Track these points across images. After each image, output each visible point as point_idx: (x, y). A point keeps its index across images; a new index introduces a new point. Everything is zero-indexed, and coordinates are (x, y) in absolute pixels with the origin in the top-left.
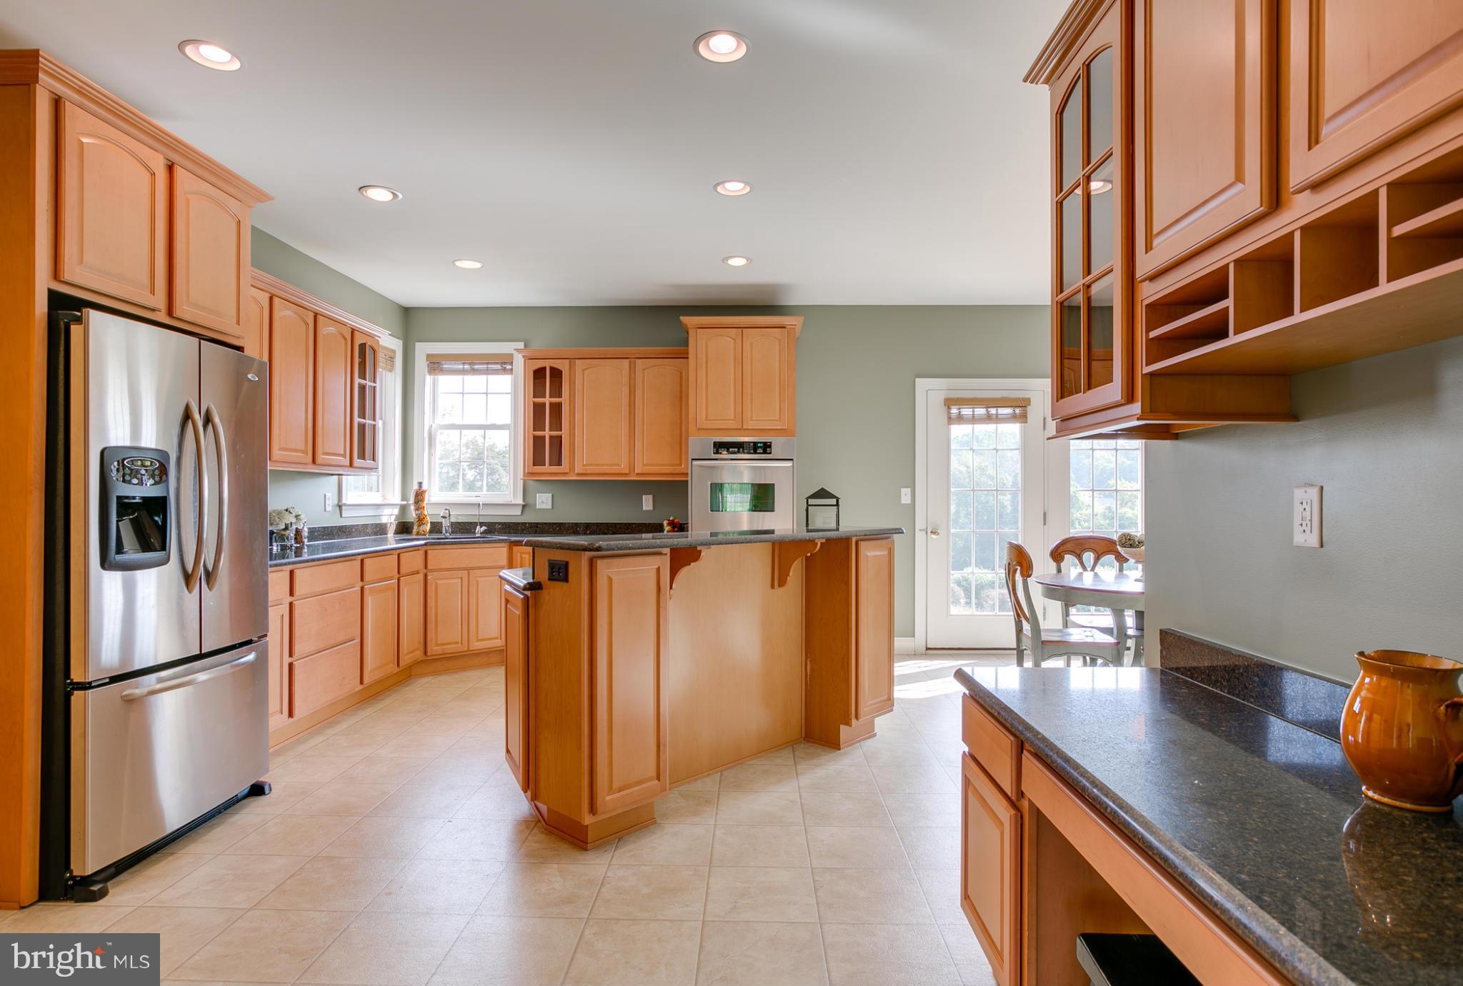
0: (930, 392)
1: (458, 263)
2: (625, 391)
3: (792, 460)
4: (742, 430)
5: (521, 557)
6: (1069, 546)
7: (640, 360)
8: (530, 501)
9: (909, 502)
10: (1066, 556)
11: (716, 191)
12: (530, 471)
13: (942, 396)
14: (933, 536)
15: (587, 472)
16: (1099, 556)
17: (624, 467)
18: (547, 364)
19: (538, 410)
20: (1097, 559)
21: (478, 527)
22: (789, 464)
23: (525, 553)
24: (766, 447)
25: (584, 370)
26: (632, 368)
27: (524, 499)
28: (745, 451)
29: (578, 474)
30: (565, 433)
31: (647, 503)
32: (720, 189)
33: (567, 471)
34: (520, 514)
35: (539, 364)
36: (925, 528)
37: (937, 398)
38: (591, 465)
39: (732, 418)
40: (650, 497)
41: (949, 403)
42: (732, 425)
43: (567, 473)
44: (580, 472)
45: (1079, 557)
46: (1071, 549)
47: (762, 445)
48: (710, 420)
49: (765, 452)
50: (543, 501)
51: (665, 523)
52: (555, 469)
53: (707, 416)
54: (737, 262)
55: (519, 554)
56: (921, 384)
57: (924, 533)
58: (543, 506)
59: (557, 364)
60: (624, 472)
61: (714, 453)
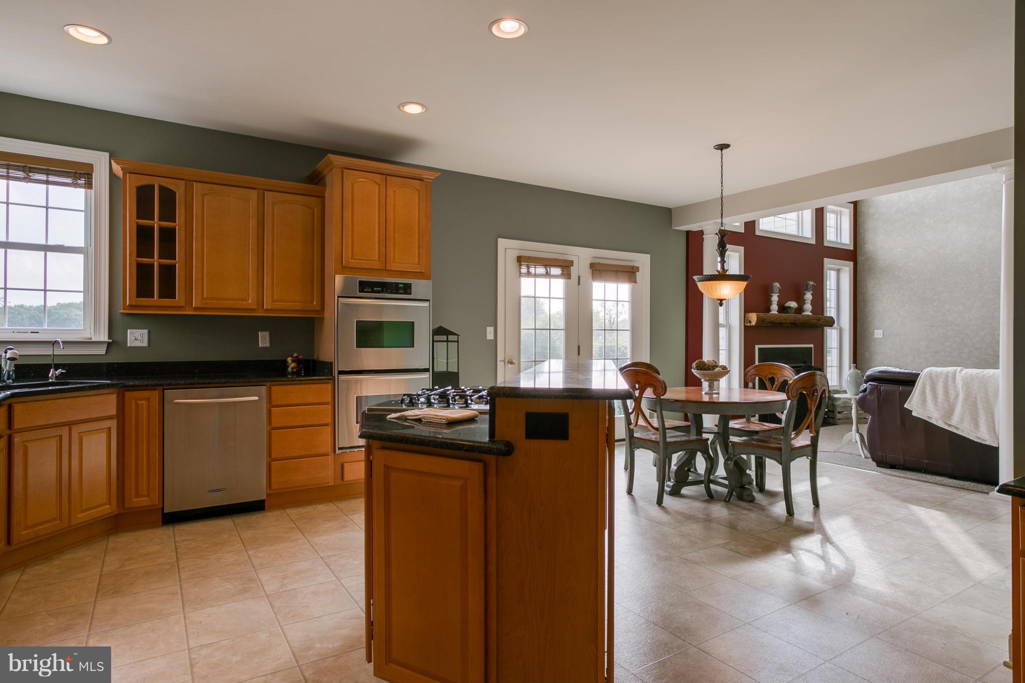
0: (508, 249)
2: (253, 223)
3: (429, 300)
4: (386, 271)
5: (137, 405)
7: (270, 193)
8: (118, 337)
9: (493, 338)
12: (134, 303)
13: (516, 254)
14: (510, 365)
15: (208, 306)
17: (251, 302)
18: (157, 182)
19: (144, 235)
21: (51, 370)
22: (426, 304)
23: (141, 399)
24: (407, 289)
25: (203, 195)
26: (262, 201)
27: (110, 336)
28: (389, 291)
29: (196, 309)
30: (179, 262)
31: (264, 340)
33: (182, 304)
34: (104, 353)
35: (145, 181)
36: (503, 359)
37: (512, 255)
38: (213, 299)
39: (377, 258)
40: (267, 334)
41: (520, 260)
42: (376, 265)
43: (182, 307)
44: (199, 305)
47: (402, 286)
48: (355, 259)
49: (406, 293)
50: (137, 338)
51: (289, 360)
52: (166, 302)
53: (352, 256)
54: (413, 109)
55: (133, 401)
56: (502, 243)
57: (503, 363)
58: (137, 344)
59: (170, 184)
60: (252, 307)
61: (359, 292)
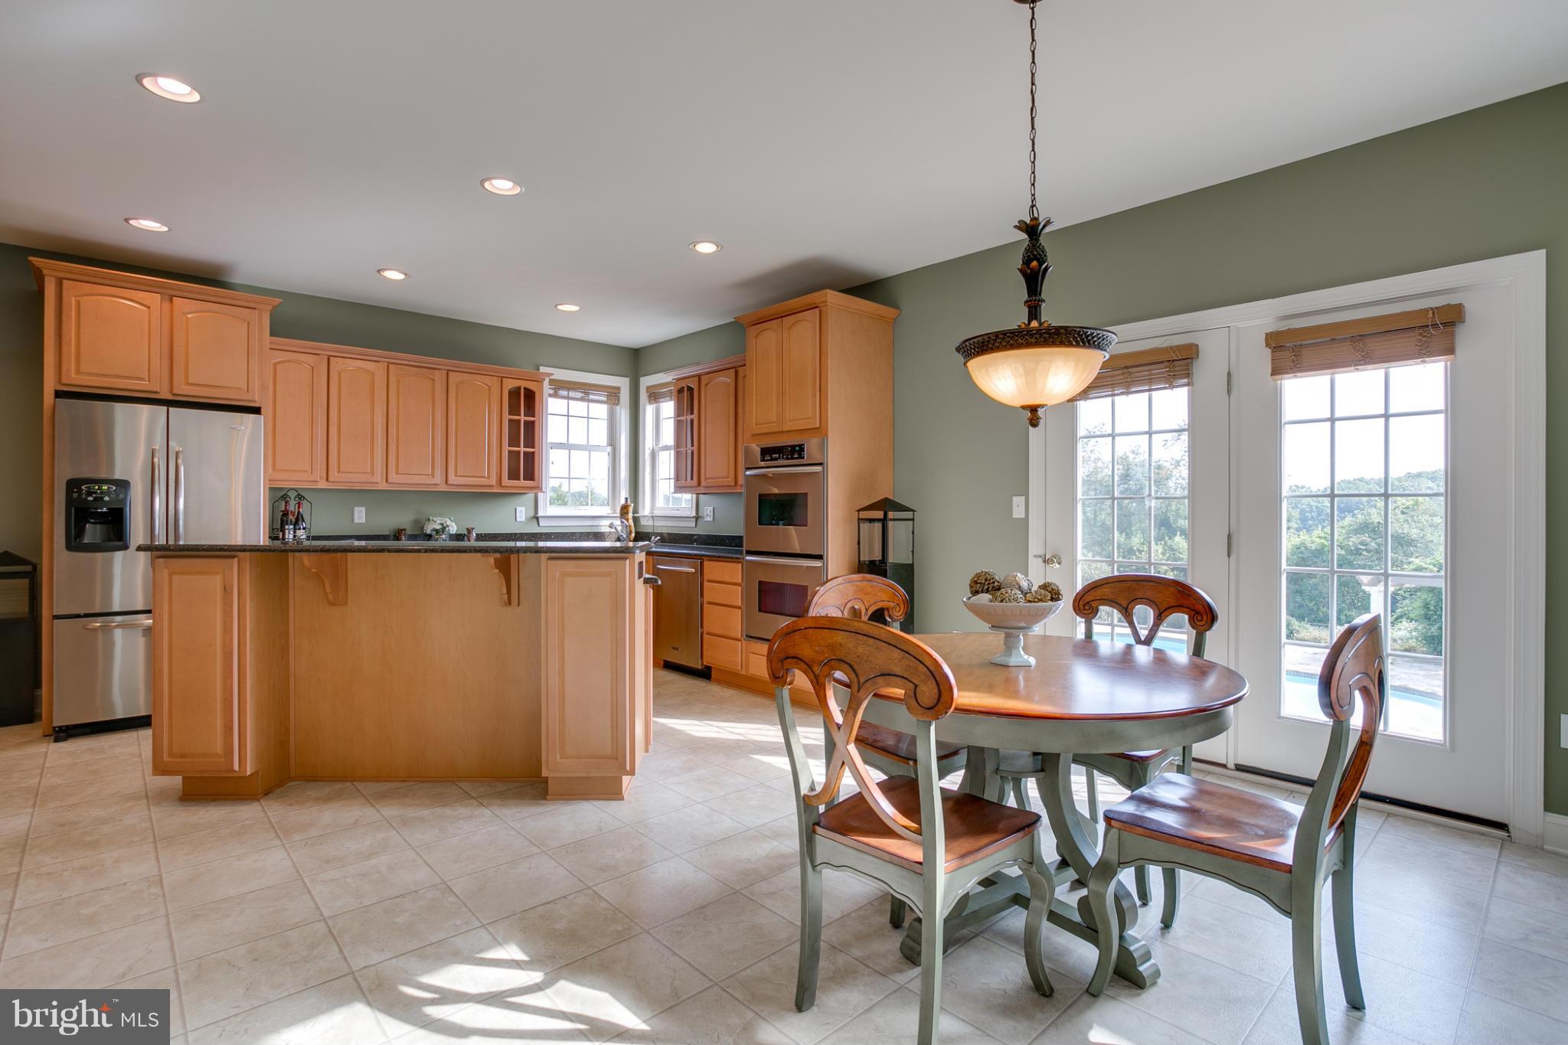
1: (559, 307)
3: (822, 464)
4: (784, 432)
6: (1106, 591)
7: (742, 368)
8: (701, 513)
9: (1024, 516)
10: (1101, 608)
11: (484, 187)
16: (1160, 614)
17: (731, 480)
18: (685, 383)
20: (1159, 619)
21: (653, 537)
22: (818, 469)
24: (801, 450)
25: (706, 385)
26: (737, 377)
27: (697, 512)
28: (784, 457)
30: (695, 448)
32: (487, 185)
34: (694, 525)
36: (1042, 554)
39: (775, 419)
42: (775, 427)
45: (1127, 614)
46: (1111, 597)
47: (798, 448)
48: (758, 424)
49: (800, 456)
50: (708, 513)
53: (757, 421)
57: (1041, 560)
58: (708, 519)
59: (691, 382)
60: (731, 484)
61: (761, 461)
